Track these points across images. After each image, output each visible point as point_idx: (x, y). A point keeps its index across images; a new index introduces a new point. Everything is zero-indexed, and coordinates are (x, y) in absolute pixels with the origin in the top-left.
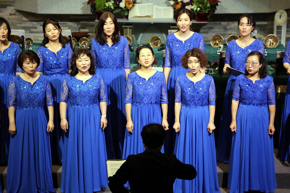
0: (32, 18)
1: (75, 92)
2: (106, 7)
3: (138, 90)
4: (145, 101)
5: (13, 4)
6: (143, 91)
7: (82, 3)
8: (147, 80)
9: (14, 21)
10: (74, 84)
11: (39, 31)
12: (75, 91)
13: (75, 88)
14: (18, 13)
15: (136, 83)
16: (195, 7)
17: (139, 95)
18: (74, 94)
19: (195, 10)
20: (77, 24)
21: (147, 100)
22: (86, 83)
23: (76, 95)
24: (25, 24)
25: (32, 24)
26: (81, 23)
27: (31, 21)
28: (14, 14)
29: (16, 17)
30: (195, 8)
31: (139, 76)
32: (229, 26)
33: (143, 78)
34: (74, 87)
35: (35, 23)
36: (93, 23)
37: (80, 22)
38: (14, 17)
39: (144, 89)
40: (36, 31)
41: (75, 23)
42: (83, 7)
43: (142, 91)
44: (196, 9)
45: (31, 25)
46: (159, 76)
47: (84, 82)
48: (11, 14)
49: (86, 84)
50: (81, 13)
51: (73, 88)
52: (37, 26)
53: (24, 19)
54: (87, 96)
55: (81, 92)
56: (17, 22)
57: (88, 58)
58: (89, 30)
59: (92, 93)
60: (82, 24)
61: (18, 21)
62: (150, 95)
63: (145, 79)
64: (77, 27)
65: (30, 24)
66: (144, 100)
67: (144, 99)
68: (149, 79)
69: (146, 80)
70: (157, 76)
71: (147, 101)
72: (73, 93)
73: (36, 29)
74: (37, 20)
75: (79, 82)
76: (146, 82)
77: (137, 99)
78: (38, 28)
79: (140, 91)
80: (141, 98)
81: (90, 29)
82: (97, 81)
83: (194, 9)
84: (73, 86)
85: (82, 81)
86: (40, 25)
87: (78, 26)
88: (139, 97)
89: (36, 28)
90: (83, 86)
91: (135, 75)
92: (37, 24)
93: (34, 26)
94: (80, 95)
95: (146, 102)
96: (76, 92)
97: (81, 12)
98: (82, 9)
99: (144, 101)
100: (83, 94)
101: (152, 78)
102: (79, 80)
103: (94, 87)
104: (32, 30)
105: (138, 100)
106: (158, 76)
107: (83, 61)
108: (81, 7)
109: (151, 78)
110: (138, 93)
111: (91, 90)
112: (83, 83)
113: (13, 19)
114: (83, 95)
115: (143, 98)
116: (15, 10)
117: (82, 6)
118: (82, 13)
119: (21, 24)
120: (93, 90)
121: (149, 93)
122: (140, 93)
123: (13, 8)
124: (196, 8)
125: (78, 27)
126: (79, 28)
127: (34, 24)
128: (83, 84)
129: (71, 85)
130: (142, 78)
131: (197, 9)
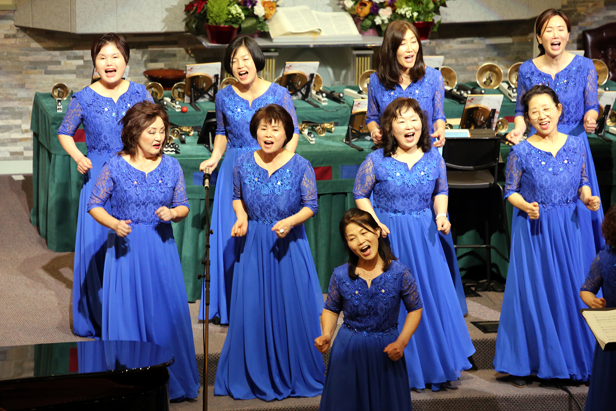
0: (51, 44)
1: (393, 188)
2: (230, 16)
3: (539, 178)
4: (555, 199)
5: (11, 14)
6: (551, 179)
7: (164, 10)
8: (554, 154)
9: (14, 51)
10: (389, 169)
11: (65, 69)
12: (394, 184)
13: (393, 178)
14: (21, 34)
15: (532, 163)
16: (407, 11)
17: (541, 187)
18: (391, 189)
19: (408, 17)
20: (141, 52)
21: (559, 197)
22: (414, 168)
23: (395, 192)
24: (35, 56)
25: (50, 54)
26: (150, 51)
27: (49, 49)
28: (14, 36)
29: (18, 42)
30: (407, 13)
31: (536, 149)
32: (439, 48)
33: (547, 153)
34: (390, 176)
35: (57, 53)
36: (175, 51)
37: (147, 48)
38: (13, 41)
39: (552, 175)
40: (58, 69)
41: (138, 51)
42: (167, 17)
43: (549, 179)
44: (411, 15)
45: (48, 58)
46: (576, 145)
47: (410, 167)
48: (7, 37)
49: (413, 171)
50: (162, 30)
51: (389, 179)
52: (60, 59)
53: (35, 45)
54: (415, 193)
55: (406, 187)
56: (19, 52)
57: (417, 116)
58: (165, 65)
59: (425, 188)
60: (152, 53)
61: (20, 50)
62: (564, 184)
63: (550, 154)
64: (142, 60)
65: (45, 56)
66: (553, 196)
67: (552, 194)
68: (558, 153)
69: (552, 155)
70: (571, 145)
71: (558, 199)
72: (389, 188)
73: (59, 66)
74: (60, 46)
75: (399, 166)
76: (553, 159)
77: (538, 197)
78: (62, 63)
79: (544, 179)
80: (546, 193)
81: (167, 63)
82: (434, 163)
83: (405, 14)
84: (388, 175)
85: (406, 165)
86: (66, 56)
87: (142, 57)
88: (543, 192)
89: (59, 63)
90: (407, 175)
91: (527, 148)
92: (60, 55)
93: (55, 59)
94: (402, 192)
95: (556, 201)
96: (395, 186)
97: (163, 27)
98: (164, 21)
99: (553, 199)
100: (408, 190)
101: (564, 150)
102: (400, 163)
103: (430, 175)
104: (51, 68)
105: (540, 197)
106: (573, 145)
107: (408, 122)
108: (163, 18)
109: (562, 149)
110: (539, 185)
111: (424, 182)
112: (408, 168)
113: (12, 46)
114: (410, 192)
115: (551, 192)
116: (16, 26)
117: (164, 16)
118: (164, 31)
119: (27, 55)
120: (428, 182)
121: (562, 181)
122: (544, 183)
123: (12, 22)
124: (410, 12)
125: (144, 59)
126: (145, 61)
127: (54, 56)
128: (407, 170)
129: (385, 172)
130: (543, 153)
131: (413, 15)
